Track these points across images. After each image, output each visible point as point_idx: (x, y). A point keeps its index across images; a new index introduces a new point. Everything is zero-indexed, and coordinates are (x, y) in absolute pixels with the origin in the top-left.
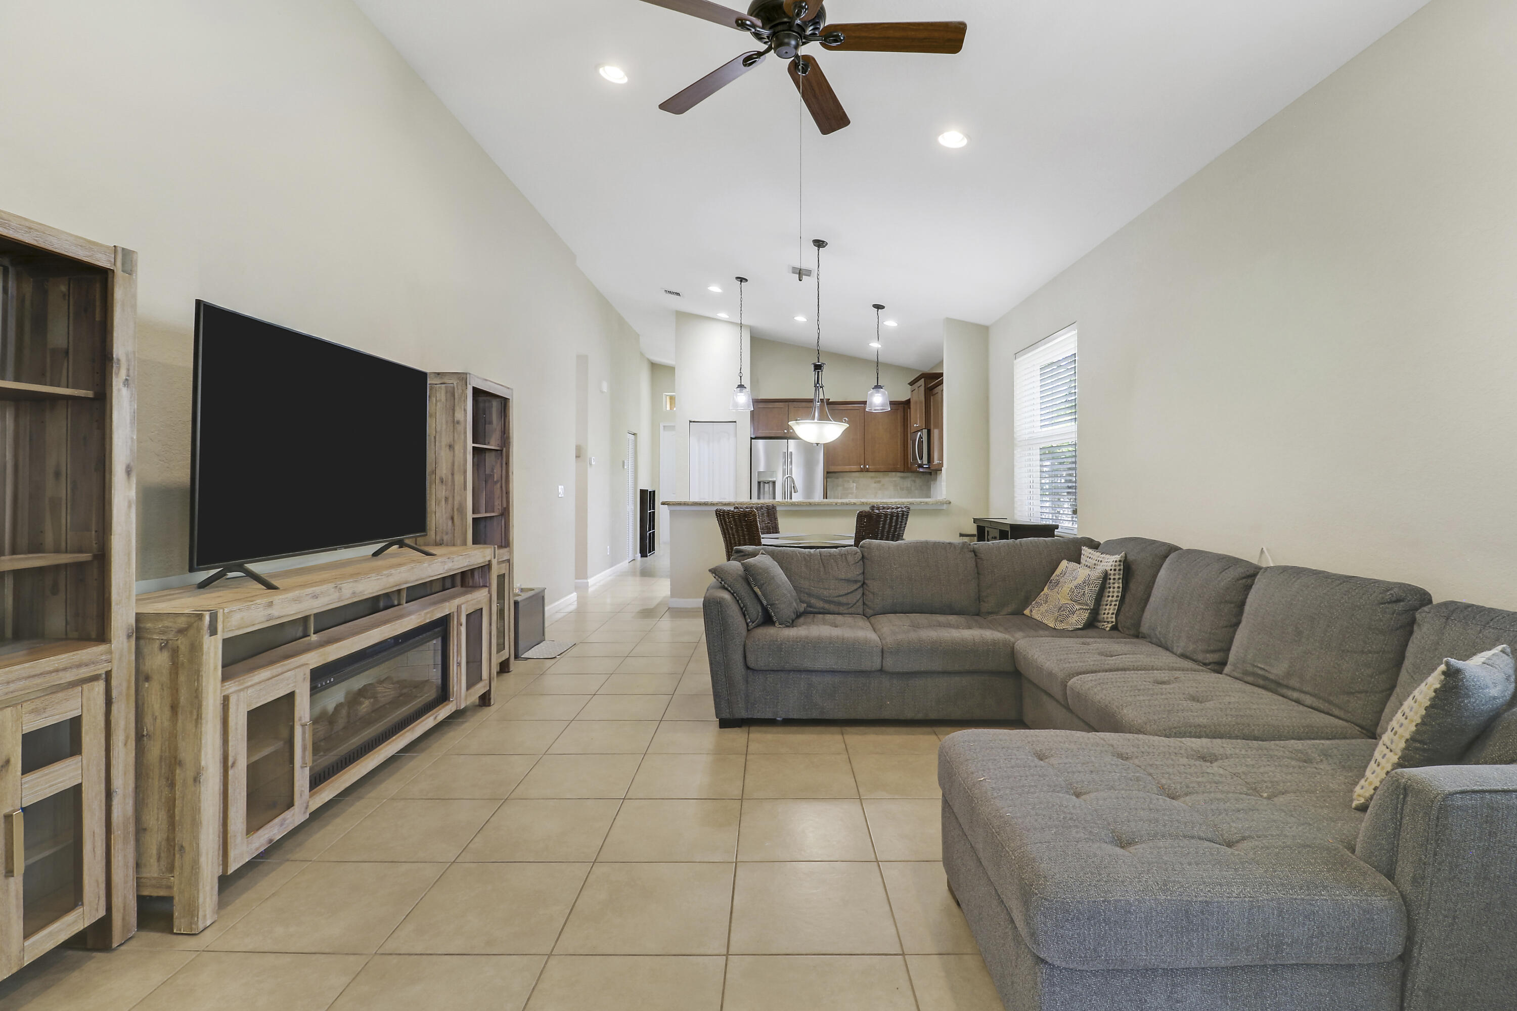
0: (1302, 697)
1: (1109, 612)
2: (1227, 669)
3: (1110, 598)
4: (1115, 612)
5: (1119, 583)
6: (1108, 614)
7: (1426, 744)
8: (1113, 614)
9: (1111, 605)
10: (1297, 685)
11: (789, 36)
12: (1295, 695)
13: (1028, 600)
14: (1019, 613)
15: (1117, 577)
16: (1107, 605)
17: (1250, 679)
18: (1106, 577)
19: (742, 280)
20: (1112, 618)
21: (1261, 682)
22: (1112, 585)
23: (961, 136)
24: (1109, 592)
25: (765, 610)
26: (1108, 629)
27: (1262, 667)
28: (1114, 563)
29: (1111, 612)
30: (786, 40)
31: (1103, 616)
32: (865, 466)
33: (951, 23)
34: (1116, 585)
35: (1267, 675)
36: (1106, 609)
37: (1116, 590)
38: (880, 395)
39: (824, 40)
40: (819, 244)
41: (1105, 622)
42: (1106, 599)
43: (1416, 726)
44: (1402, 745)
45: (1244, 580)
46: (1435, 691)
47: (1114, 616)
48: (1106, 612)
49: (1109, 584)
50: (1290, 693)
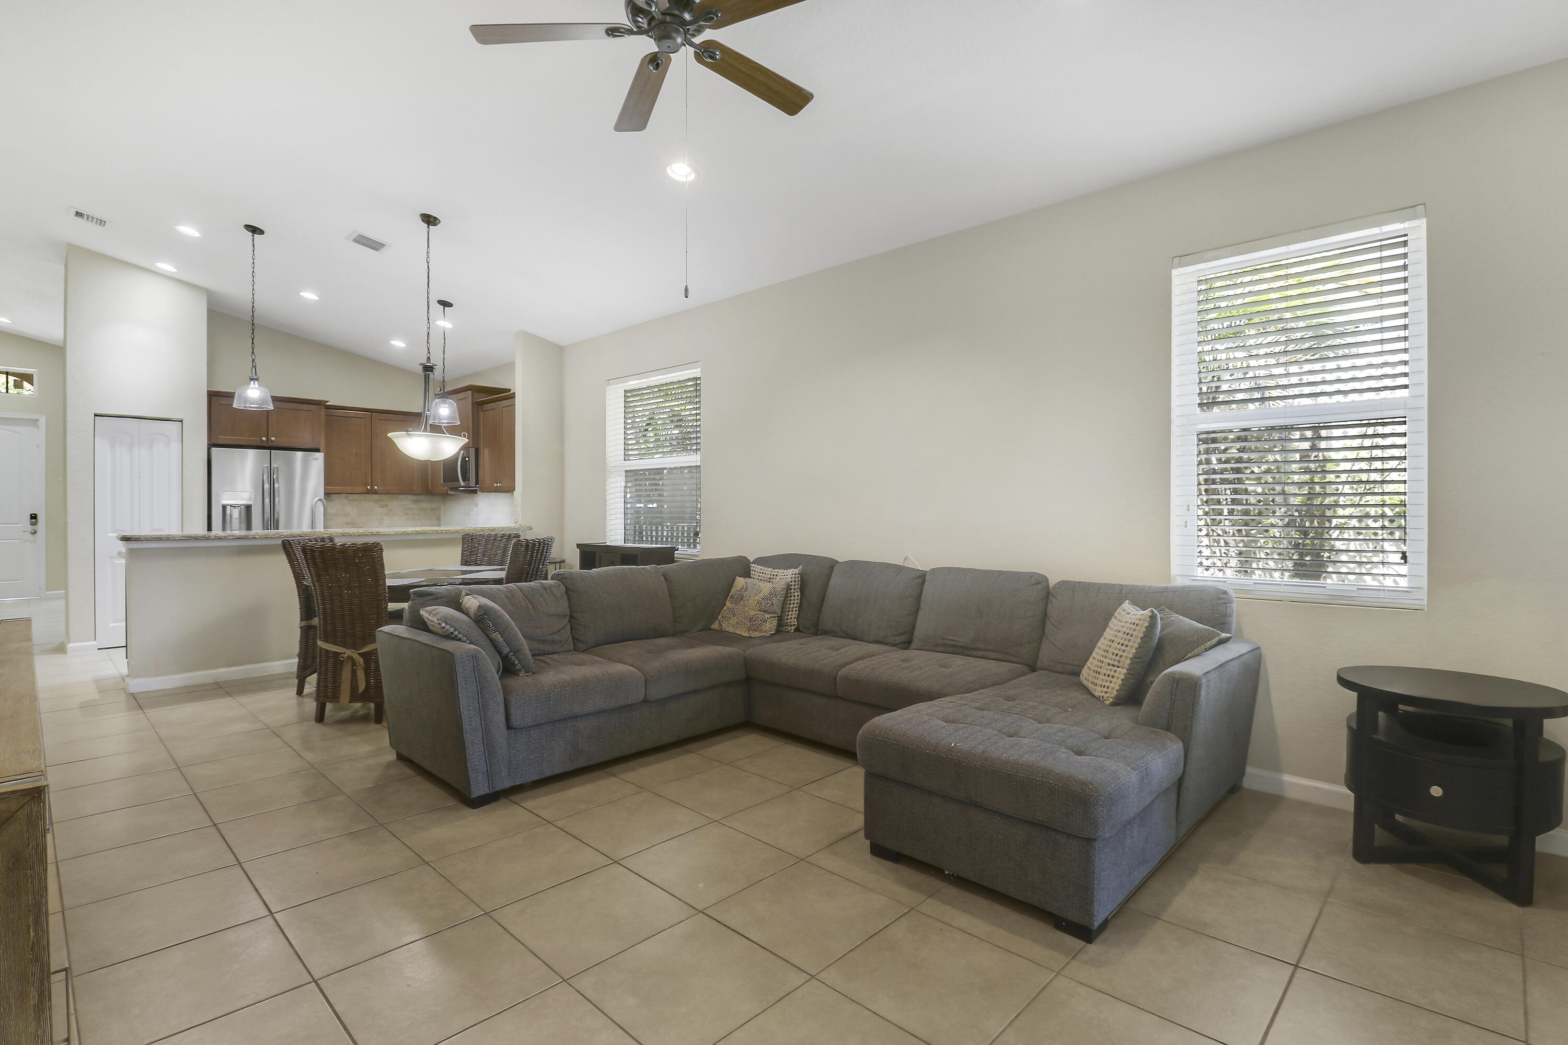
0: (986, 654)
1: (792, 617)
2: (913, 645)
3: (792, 606)
4: (796, 616)
5: (797, 592)
6: (791, 618)
7: (1141, 659)
8: (794, 618)
9: (792, 611)
10: (982, 647)
11: (678, 32)
12: (980, 653)
13: (713, 617)
14: (708, 628)
15: (797, 587)
16: (789, 611)
17: (940, 649)
18: (788, 587)
19: (254, 230)
20: (794, 621)
21: (950, 649)
22: (792, 594)
23: (689, 170)
24: (790, 600)
25: (505, 658)
26: (792, 631)
27: (952, 638)
28: (793, 576)
29: (793, 617)
30: (674, 35)
31: (786, 621)
32: (372, 487)
33: (805, 90)
34: (796, 594)
35: (956, 643)
36: (788, 615)
37: (796, 597)
38: (447, 406)
39: (703, 53)
40: (430, 220)
41: (788, 626)
42: (788, 606)
43: (1136, 649)
44: (1128, 661)
45: (917, 580)
46: (1146, 627)
47: (796, 620)
48: (789, 617)
49: (791, 593)
50: (976, 653)
